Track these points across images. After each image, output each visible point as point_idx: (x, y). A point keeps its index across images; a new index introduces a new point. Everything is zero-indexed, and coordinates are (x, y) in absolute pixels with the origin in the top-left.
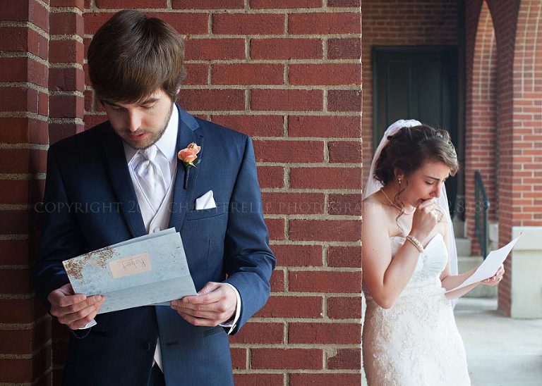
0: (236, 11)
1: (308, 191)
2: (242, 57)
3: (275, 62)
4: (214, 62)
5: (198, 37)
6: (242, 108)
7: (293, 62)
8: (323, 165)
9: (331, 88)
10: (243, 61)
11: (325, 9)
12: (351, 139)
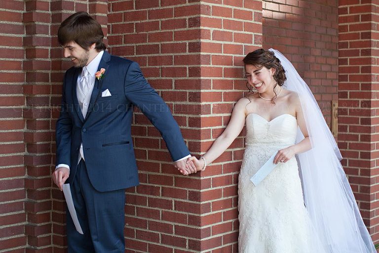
0: (156, 8)
1: (181, 90)
2: (158, 29)
3: (170, 31)
4: (149, 32)
5: (143, 21)
6: (158, 53)
7: (176, 30)
8: (186, 78)
9: (190, 41)
10: (159, 31)
11: (188, 4)
12: (196, 66)
